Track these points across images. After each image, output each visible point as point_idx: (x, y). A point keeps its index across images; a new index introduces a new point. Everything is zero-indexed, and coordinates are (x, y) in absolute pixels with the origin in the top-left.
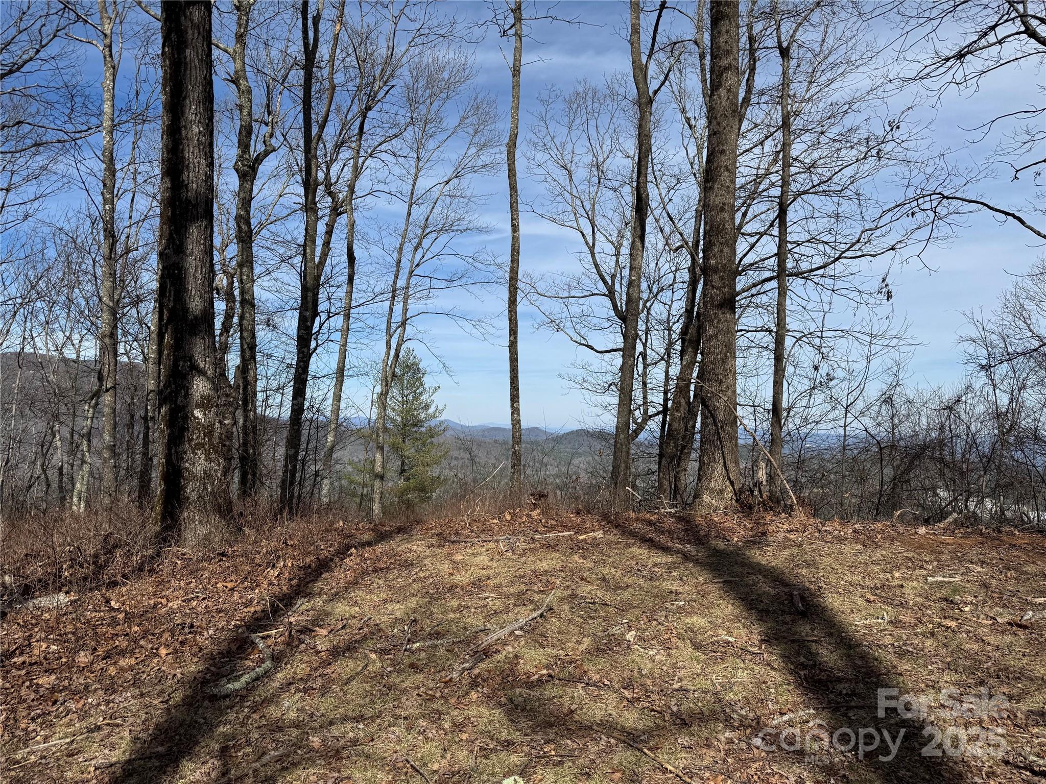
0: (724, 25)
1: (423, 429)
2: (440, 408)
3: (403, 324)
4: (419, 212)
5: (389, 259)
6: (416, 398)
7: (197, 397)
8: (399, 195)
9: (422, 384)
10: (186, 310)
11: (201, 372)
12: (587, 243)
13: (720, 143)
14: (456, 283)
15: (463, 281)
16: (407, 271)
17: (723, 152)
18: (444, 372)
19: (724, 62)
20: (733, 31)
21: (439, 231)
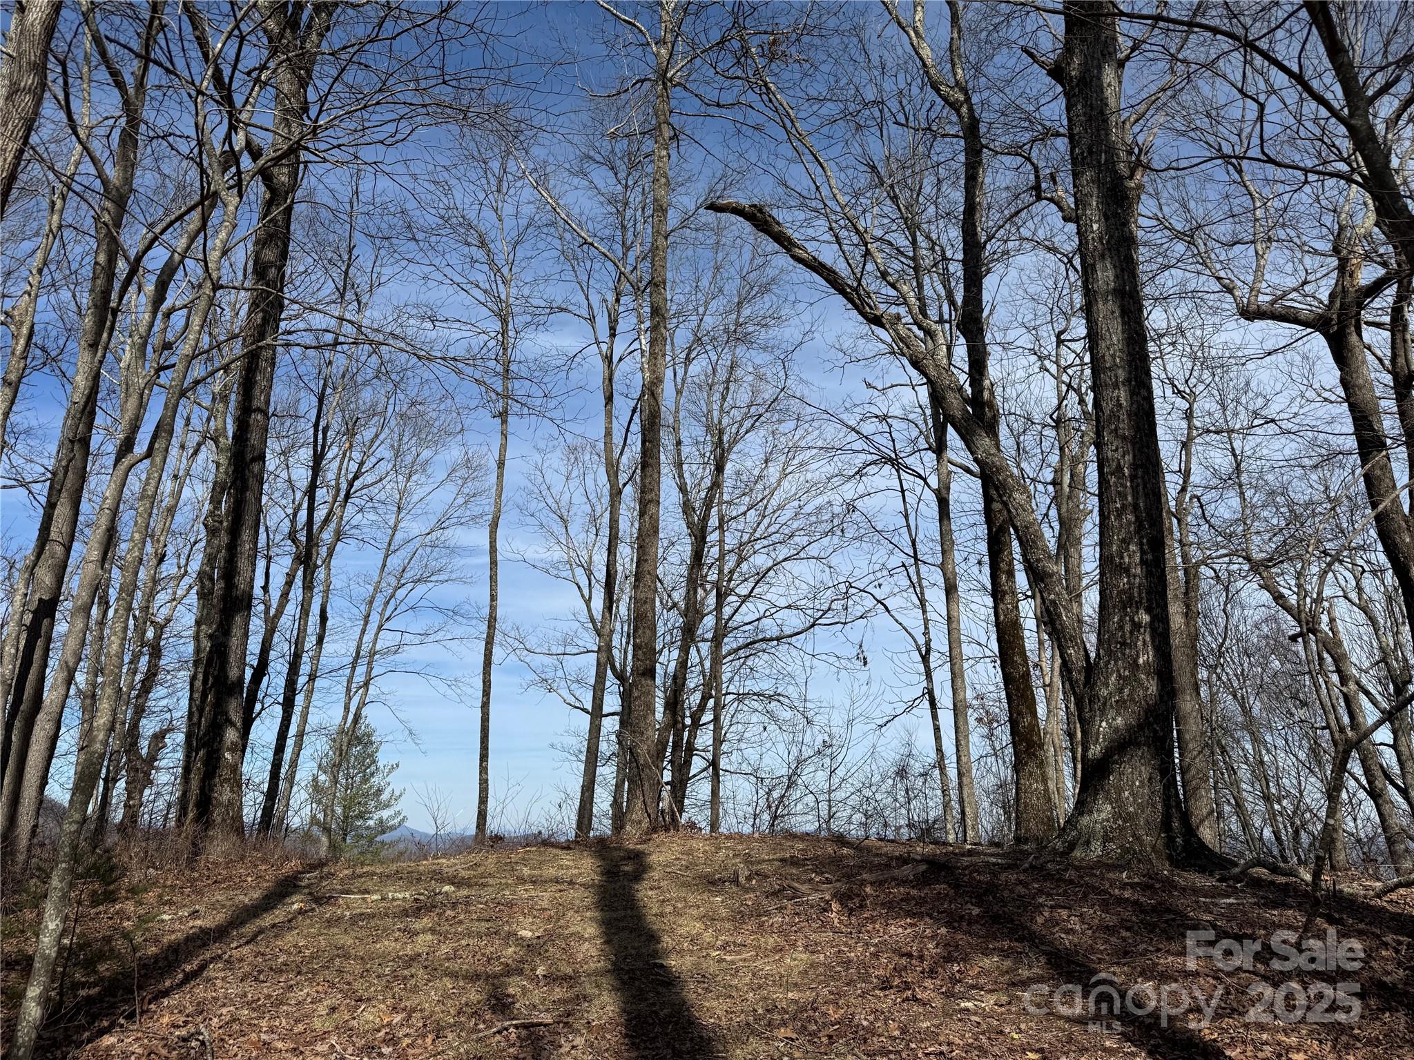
0: (649, 470)
1: (371, 823)
2: (397, 793)
3: (366, 684)
4: (395, 562)
5: (356, 611)
6: (365, 780)
7: (228, 743)
8: (372, 542)
9: (374, 762)
10: (227, 677)
11: (233, 724)
12: (583, 596)
13: (644, 554)
14: (431, 638)
15: (440, 636)
16: (376, 625)
17: (646, 561)
18: (409, 740)
19: (648, 497)
20: (655, 476)
21: (414, 582)
